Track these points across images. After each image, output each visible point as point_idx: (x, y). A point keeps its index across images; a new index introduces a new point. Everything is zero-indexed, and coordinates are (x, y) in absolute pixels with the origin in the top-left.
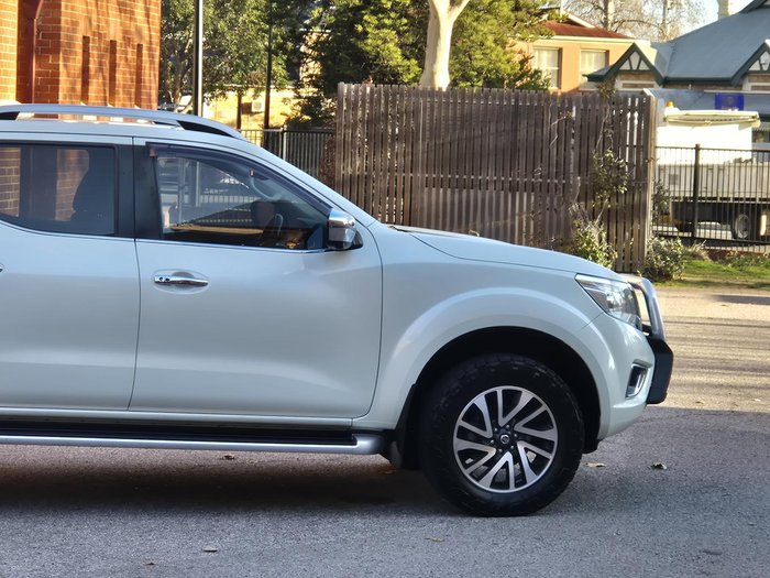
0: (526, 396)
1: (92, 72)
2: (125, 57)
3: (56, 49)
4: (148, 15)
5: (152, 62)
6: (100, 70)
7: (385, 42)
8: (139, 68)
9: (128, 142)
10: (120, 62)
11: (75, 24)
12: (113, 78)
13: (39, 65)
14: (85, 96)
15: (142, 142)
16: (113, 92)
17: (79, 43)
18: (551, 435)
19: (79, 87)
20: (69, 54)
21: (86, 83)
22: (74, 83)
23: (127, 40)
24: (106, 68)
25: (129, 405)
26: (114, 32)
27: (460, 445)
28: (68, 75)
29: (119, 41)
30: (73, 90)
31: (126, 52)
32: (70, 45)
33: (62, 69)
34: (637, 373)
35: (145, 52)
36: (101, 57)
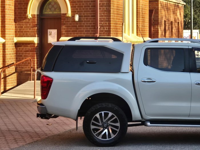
1: (167, 30)
2: (175, 26)
3: (158, 24)
4: (180, 14)
5: (182, 27)
6: (169, 29)
8: (178, 28)
9: (187, 47)
10: (174, 27)
11: (162, 17)
12: (172, 31)
13: (153, 28)
14: (165, 36)
15: (191, 47)
16: (172, 35)
17: (163, 22)
19: (164, 34)
20: (161, 25)
21: (165, 33)
22: (162, 33)
23: (175, 21)
24: (170, 28)
25: (189, 116)
26: (172, 19)
28: (161, 30)
29: (173, 21)
30: (162, 34)
31: (175, 24)
32: (161, 23)
33: (159, 29)
35: (180, 24)
36: (169, 26)
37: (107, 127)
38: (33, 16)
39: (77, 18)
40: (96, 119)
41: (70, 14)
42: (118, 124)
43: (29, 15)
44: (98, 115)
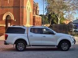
0: (66, 43)
2: (39, 22)
4: (41, 20)
7: (55, 21)
9: (41, 28)
11: (36, 20)
12: (39, 24)
18: (68, 46)
21: (37, 24)
27: (62, 47)
33: (35, 23)
34: (73, 42)
37: (21, 47)
38: (4, 20)
39: (15, 20)
40: (19, 45)
41: (13, 19)
42: (24, 46)
43: (3, 19)
44: (19, 44)
